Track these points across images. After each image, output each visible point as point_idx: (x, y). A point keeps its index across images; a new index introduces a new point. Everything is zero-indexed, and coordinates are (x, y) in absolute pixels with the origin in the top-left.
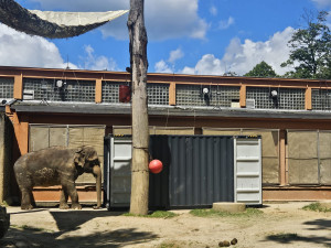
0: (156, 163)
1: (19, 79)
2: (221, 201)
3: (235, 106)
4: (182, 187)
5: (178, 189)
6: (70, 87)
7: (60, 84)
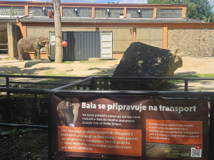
0: (64, 42)
1: (26, 7)
2: (93, 57)
3: (121, 17)
4: (79, 52)
5: (78, 53)
6: (49, 10)
7: (44, 9)
